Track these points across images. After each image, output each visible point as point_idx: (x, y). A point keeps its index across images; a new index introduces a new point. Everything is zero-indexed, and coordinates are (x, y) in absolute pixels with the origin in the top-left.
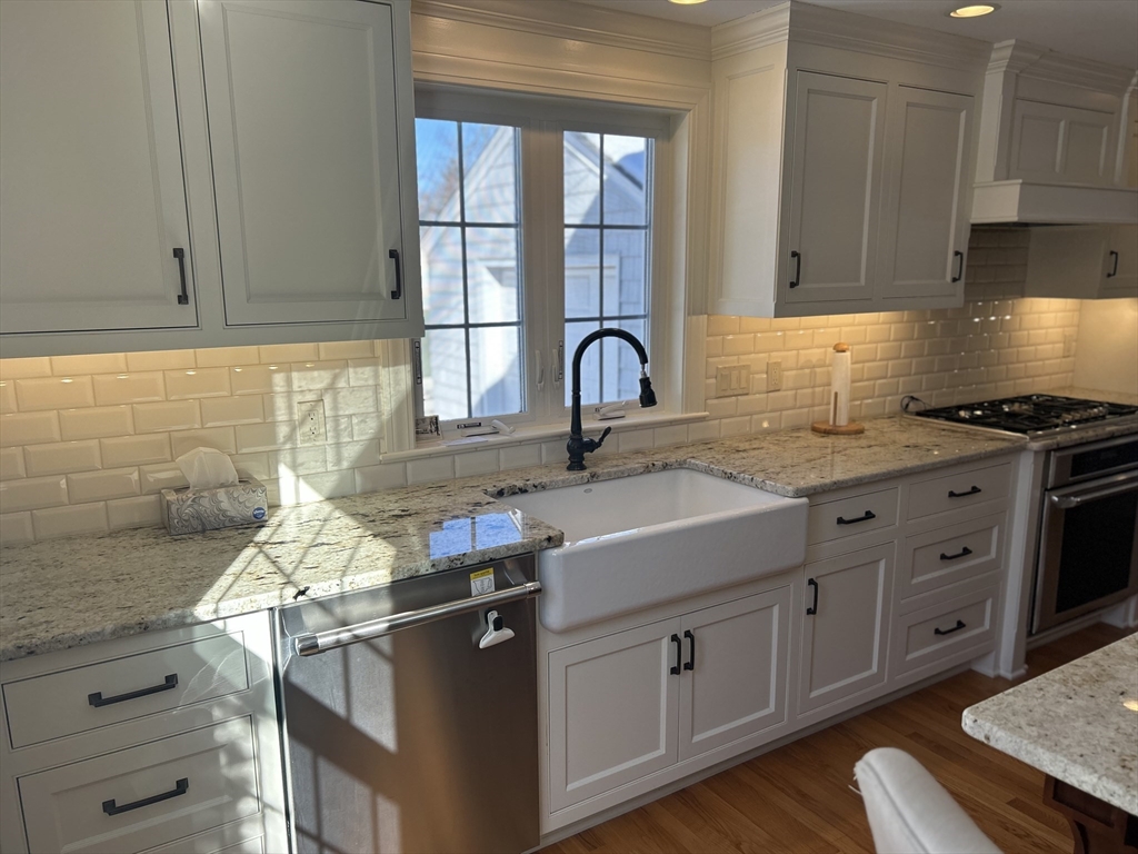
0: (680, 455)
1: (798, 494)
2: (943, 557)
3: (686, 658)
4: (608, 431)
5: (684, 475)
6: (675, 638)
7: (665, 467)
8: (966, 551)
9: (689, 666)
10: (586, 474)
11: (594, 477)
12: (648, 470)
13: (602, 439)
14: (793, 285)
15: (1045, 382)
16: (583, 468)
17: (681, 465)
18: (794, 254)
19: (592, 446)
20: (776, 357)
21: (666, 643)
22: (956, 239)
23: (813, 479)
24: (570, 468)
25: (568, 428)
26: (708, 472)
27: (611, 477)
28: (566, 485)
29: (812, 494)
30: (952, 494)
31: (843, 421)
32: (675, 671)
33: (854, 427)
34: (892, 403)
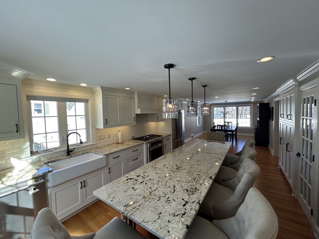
0: (89, 151)
1: (104, 155)
2: (133, 160)
3: (83, 185)
4: (74, 148)
5: (90, 154)
6: (81, 182)
7: (86, 153)
8: (137, 159)
9: (84, 187)
10: (69, 156)
11: (71, 157)
12: (83, 154)
13: (73, 150)
14: (106, 124)
15: (153, 133)
16: (70, 155)
17: (90, 152)
18: (106, 119)
19: (72, 151)
20: (109, 133)
21: (79, 183)
22: (134, 116)
23: (108, 152)
24: (67, 156)
25: (66, 149)
26: (93, 153)
27: (75, 156)
28: (64, 159)
29: (107, 155)
30: (133, 151)
31: (120, 141)
32: (81, 188)
33: (122, 142)
34: (130, 138)
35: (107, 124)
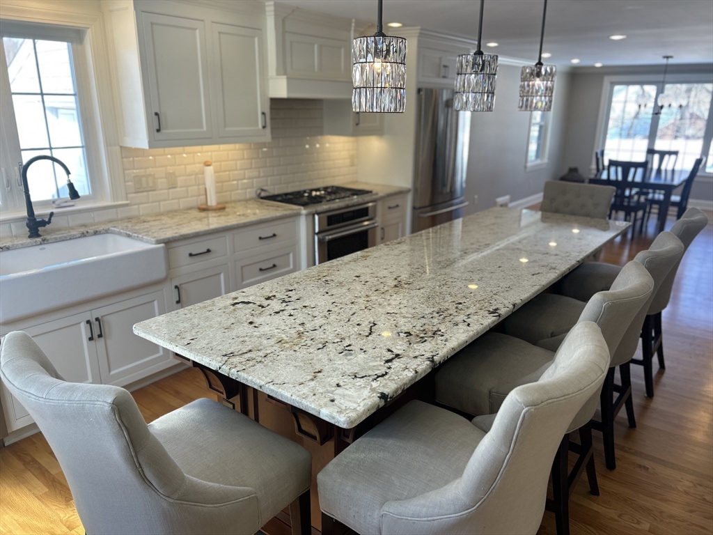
0: (106, 227)
1: (158, 242)
2: (261, 270)
3: (96, 332)
4: (52, 214)
5: (109, 235)
6: (88, 322)
7: (96, 233)
8: (274, 266)
9: (100, 336)
10: (39, 240)
11: (44, 241)
12: (83, 235)
13: (50, 219)
14: (158, 131)
16: (39, 236)
17: (107, 232)
18: (156, 114)
19: (43, 223)
21: (83, 326)
22: (261, 106)
23: (169, 234)
24: (30, 237)
25: (25, 214)
26: (120, 234)
27: (57, 241)
28: (24, 246)
30: (260, 238)
32: (91, 339)
33: (220, 206)
34: (251, 193)
35: (163, 131)
